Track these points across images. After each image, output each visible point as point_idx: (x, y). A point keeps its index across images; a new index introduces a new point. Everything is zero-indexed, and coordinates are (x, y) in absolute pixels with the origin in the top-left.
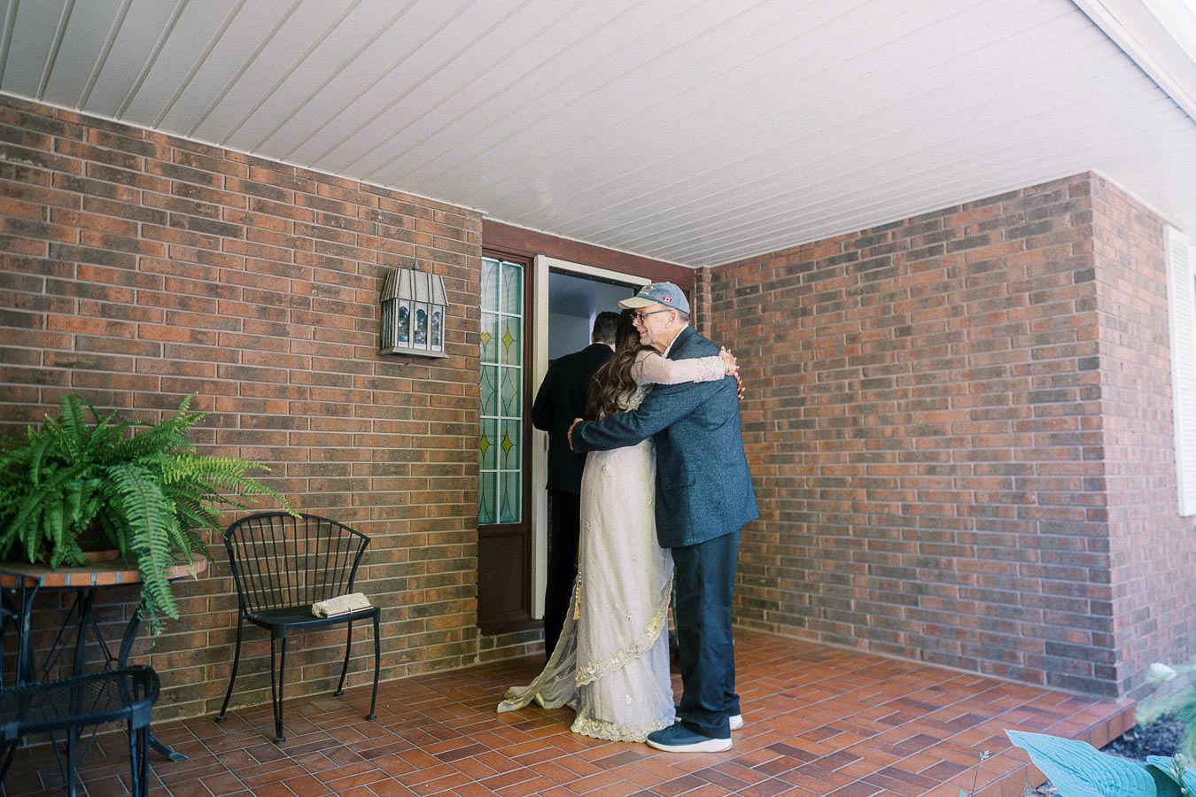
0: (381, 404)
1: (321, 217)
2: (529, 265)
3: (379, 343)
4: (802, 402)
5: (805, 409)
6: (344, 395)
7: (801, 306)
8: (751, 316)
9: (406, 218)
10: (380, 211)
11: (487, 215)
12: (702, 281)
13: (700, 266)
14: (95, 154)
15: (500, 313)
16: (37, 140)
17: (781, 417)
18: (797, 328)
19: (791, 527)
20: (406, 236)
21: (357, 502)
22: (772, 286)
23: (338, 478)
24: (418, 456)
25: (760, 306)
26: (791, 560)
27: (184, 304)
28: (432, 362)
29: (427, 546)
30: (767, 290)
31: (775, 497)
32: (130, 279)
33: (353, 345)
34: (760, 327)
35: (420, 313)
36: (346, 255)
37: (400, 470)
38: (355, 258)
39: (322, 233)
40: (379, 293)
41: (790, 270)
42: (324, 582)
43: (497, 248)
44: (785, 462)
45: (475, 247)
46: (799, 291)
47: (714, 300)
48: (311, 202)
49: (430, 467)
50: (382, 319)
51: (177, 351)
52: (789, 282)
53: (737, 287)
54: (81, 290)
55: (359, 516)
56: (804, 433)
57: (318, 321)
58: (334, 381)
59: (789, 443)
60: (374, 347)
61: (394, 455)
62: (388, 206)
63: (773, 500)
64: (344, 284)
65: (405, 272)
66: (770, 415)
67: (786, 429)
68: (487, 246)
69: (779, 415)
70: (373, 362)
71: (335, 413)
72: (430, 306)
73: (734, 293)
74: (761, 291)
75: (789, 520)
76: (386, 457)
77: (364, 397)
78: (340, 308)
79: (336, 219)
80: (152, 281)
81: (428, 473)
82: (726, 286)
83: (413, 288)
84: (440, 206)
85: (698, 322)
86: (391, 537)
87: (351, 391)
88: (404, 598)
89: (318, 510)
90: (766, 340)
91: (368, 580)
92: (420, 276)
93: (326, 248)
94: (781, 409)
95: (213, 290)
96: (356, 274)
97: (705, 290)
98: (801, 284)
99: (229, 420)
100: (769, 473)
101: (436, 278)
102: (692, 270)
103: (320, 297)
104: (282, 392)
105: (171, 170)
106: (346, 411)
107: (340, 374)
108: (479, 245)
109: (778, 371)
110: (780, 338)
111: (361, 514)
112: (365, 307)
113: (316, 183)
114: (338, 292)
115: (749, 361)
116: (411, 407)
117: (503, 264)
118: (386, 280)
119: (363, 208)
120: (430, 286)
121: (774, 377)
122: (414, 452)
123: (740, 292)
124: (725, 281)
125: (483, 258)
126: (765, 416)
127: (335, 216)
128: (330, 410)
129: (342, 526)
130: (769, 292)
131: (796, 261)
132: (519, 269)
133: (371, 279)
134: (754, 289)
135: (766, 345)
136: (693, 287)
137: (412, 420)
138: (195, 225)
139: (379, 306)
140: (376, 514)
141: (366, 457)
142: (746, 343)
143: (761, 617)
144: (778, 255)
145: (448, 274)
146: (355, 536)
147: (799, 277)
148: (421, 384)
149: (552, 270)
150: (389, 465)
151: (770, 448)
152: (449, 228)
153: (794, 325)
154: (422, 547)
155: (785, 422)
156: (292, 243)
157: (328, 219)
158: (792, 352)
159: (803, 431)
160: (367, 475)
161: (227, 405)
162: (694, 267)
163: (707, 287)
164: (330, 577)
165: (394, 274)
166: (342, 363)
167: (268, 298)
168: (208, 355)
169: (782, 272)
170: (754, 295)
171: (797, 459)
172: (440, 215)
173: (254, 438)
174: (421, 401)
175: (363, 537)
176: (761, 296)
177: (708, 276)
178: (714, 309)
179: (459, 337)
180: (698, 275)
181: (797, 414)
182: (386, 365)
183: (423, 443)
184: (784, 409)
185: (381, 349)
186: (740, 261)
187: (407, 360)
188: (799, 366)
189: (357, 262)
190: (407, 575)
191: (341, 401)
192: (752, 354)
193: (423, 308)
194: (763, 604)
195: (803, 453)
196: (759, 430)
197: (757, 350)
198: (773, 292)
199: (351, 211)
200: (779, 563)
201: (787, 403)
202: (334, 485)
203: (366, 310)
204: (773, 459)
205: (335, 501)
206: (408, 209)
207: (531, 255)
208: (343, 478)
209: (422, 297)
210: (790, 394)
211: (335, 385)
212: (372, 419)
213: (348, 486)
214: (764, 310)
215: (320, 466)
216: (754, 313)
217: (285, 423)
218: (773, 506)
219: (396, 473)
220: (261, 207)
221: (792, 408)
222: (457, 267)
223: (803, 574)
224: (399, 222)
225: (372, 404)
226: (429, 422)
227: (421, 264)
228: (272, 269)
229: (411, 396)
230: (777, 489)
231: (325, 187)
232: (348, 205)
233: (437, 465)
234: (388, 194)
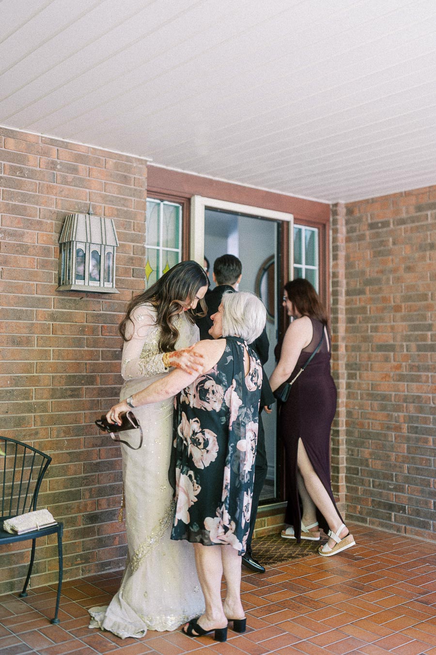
0: (59, 335)
1: (7, 167)
2: (187, 204)
3: (57, 280)
4: (429, 327)
5: (431, 335)
6: (27, 327)
7: (429, 241)
8: (382, 248)
9: (81, 166)
10: (59, 161)
11: (150, 162)
12: (337, 215)
13: (335, 202)
15: (161, 248)
17: (409, 341)
18: (425, 261)
19: (418, 440)
20: (81, 182)
21: (39, 423)
22: (402, 222)
23: (21, 402)
24: (91, 380)
25: (391, 240)
26: (418, 469)
28: (103, 296)
29: (99, 460)
30: (398, 224)
31: (403, 412)
33: (35, 283)
34: (391, 257)
35: (95, 252)
36: (30, 202)
37: (75, 394)
38: (37, 204)
39: (8, 183)
40: (57, 235)
41: (419, 208)
42: (12, 495)
43: (159, 190)
44: (412, 381)
45: (140, 191)
46: (427, 228)
47: (348, 232)
49: (101, 390)
50: (60, 258)
52: (418, 219)
53: (369, 221)
55: (40, 435)
56: (431, 355)
57: (5, 262)
58: (18, 315)
59: (417, 364)
60: (53, 283)
61: (71, 380)
62: (65, 157)
63: (401, 414)
64: (28, 228)
65: (81, 217)
66: (399, 337)
67: (414, 351)
68: (150, 188)
69: (408, 338)
70: (53, 297)
71: (19, 344)
72: (103, 246)
73: (366, 227)
74: (392, 226)
75: (416, 433)
76: (63, 382)
77: (45, 329)
78: (23, 249)
79: (21, 170)
81: (99, 395)
82: (359, 220)
83: (88, 232)
84: (110, 155)
85: (333, 251)
86: (67, 453)
87: (33, 324)
88: (78, 507)
89: (5, 431)
90: (395, 270)
91: (48, 492)
92: (95, 220)
93: (11, 196)
94: (409, 333)
96: (38, 219)
97: (339, 222)
98: (430, 221)
100: (398, 390)
101: (108, 221)
102: (328, 205)
103: (7, 240)
106: (28, 342)
107: (24, 309)
108: (144, 189)
109: (407, 298)
110: (409, 269)
111: (42, 433)
112: (44, 248)
113: (3, 138)
114: (22, 235)
115: (380, 289)
116: (85, 337)
117: (164, 204)
118: (65, 223)
119: (44, 159)
120: (103, 229)
121: (403, 305)
122: (88, 377)
123: (372, 226)
124: (358, 215)
125: (148, 199)
126: (394, 339)
127: (20, 167)
128: (15, 342)
129: (26, 446)
130: (399, 227)
131: (425, 200)
132: (177, 208)
133: (51, 223)
134: (385, 224)
135: (396, 275)
136: (328, 220)
137: (86, 348)
139: (58, 246)
140: (55, 433)
141: (46, 382)
142: (377, 272)
143: (390, 518)
144: (408, 194)
145: (118, 216)
146: (37, 454)
147: (427, 215)
148: (93, 316)
149: (208, 208)
150: (66, 389)
151: (399, 367)
152: (118, 175)
153: (423, 258)
154: (94, 462)
155: (413, 345)
157: (13, 170)
158: (420, 283)
159: (429, 354)
160: (47, 398)
162: (330, 202)
163: (341, 219)
164: (16, 491)
165: (72, 218)
166: (25, 299)
169: (412, 209)
170: (385, 229)
171: (424, 378)
172: (111, 162)
174: (94, 331)
175: (45, 456)
176: (392, 231)
177: (342, 211)
178: (348, 240)
179: (126, 272)
180: (333, 209)
181: (424, 338)
182: (65, 299)
183: (95, 368)
184: (412, 333)
185: (59, 285)
186: (372, 199)
187: (82, 295)
188: (426, 295)
189: (38, 207)
190: (81, 486)
191: (24, 334)
192: (383, 282)
193: (97, 248)
194: (391, 507)
195: (430, 374)
196: (389, 351)
197: (388, 279)
198: (403, 227)
199: (33, 162)
200: (406, 471)
201: (415, 328)
202: (18, 408)
203: (46, 251)
204: (401, 378)
205: (20, 422)
206: (81, 158)
207: (187, 196)
208: (26, 401)
209: (96, 239)
210: (418, 320)
211: (20, 319)
212: (51, 349)
213: (30, 408)
214: (394, 244)
215: (7, 391)
216: (385, 246)
218: (402, 420)
219: (71, 396)
221: (420, 333)
222: (125, 209)
223: (429, 482)
224: (75, 170)
225: (51, 335)
226: (101, 349)
227: (94, 208)
229: (84, 327)
230: (405, 405)
231: (11, 142)
232: (31, 157)
233: (108, 388)
234: (66, 145)
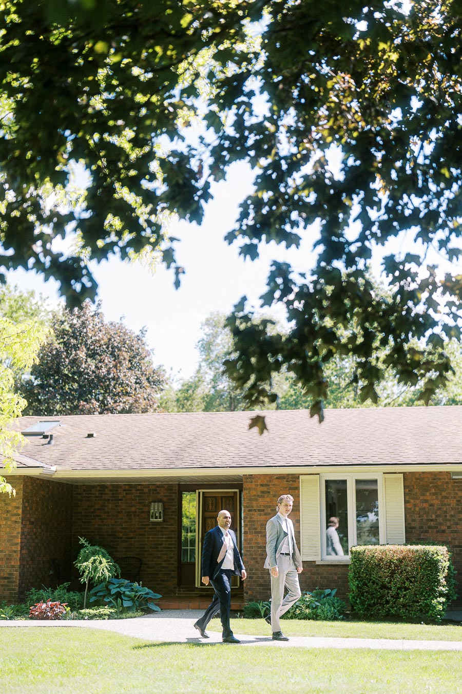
0: (152, 533)
1: (139, 493)
6: (144, 531)
10: (152, 489)
14: (100, 491)
16: (91, 491)
20: (159, 493)
21: (147, 555)
23: (143, 549)
27: (114, 516)
32: (105, 513)
33: (146, 520)
36: (144, 500)
38: (146, 500)
39: (139, 496)
45: (176, 492)
48: (137, 490)
49: (165, 547)
51: (112, 525)
54: (97, 516)
57: (138, 516)
62: (153, 487)
64: (144, 507)
65: (153, 504)
70: (151, 523)
72: (158, 510)
77: (149, 531)
78: (143, 512)
80: (108, 513)
83: (154, 507)
84: (166, 484)
87: (146, 530)
89: (138, 556)
92: (156, 504)
93: (139, 500)
95: (119, 512)
96: (147, 504)
99: (121, 538)
101: (160, 504)
103: (139, 511)
104: (131, 532)
105: (110, 491)
106: (144, 535)
107: (143, 527)
111: (147, 557)
112: (149, 511)
114: (142, 509)
116: (160, 533)
117: (190, 493)
119: (148, 489)
120: (158, 506)
122: (160, 543)
128: (141, 535)
137: (160, 536)
138: (115, 500)
145: (169, 500)
148: (162, 527)
149: (203, 492)
150: (154, 547)
152: (168, 489)
154: (163, 566)
156: (133, 500)
157: (141, 493)
160: (149, 549)
161: (121, 535)
166: (144, 524)
167: (129, 512)
168: (117, 525)
172: (166, 486)
173: (126, 541)
174: (162, 531)
179: (172, 515)
182: (154, 524)
190: (159, 572)
191: (143, 533)
202: (142, 551)
205: (141, 555)
206: (158, 487)
209: (156, 508)
213: (145, 551)
215: (140, 547)
217: (132, 538)
220: (127, 494)
222: (171, 498)
225: (150, 533)
226: (164, 536)
228: (130, 506)
234: (153, 484)
